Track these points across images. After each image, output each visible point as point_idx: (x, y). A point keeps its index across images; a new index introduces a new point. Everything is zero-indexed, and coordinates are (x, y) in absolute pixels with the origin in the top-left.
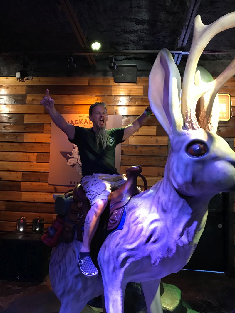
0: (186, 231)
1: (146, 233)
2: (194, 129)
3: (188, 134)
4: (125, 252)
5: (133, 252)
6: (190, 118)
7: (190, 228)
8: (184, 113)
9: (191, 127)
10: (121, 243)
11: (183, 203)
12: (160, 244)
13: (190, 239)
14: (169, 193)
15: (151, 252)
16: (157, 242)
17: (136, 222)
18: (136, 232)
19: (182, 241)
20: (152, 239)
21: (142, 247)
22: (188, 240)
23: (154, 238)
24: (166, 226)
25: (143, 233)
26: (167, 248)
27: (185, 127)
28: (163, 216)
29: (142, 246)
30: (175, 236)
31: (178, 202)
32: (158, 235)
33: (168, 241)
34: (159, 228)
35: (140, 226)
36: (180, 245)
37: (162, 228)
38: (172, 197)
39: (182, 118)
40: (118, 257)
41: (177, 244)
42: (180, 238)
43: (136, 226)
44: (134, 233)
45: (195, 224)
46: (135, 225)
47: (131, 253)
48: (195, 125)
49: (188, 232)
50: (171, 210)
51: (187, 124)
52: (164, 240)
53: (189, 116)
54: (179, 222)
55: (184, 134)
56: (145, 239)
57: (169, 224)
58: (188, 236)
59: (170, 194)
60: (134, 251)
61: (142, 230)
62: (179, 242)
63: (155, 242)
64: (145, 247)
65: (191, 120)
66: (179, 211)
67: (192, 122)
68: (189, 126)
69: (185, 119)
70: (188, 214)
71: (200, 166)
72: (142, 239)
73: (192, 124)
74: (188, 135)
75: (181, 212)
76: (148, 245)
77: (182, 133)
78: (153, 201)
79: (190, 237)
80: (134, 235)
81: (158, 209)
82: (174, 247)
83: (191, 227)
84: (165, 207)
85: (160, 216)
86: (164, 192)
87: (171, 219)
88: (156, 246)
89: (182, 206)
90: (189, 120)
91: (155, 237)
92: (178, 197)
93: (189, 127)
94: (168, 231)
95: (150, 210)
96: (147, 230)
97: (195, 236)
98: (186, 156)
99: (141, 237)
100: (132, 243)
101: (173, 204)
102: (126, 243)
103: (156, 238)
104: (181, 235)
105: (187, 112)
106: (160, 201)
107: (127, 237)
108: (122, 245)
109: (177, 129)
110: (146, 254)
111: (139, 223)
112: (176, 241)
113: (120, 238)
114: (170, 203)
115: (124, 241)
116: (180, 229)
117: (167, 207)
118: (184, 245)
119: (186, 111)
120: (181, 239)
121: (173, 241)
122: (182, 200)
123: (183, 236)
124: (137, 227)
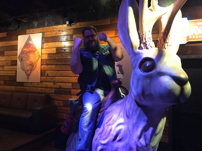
0: (143, 135)
1: (113, 133)
4: (100, 145)
5: (105, 147)
7: (147, 132)
10: (98, 138)
11: (140, 112)
12: (123, 143)
13: (148, 142)
14: (131, 102)
15: (117, 148)
16: (121, 141)
18: (107, 131)
19: (140, 143)
20: (118, 138)
21: (111, 144)
22: (146, 143)
23: (119, 138)
24: (128, 129)
26: (129, 147)
28: (127, 120)
30: (135, 138)
31: (136, 110)
32: (122, 136)
33: (129, 141)
34: (123, 130)
35: (110, 127)
36: (139, 146)
37: (125, 131)
38: (132, 106)
40: (96, 148)
41: (136, 145)
42: (139, 140)
43: (107, 127)
45: (151, 129)
49: (145, 135)
50: (132, 116)
52: (127, 140)
54: (138, 127)
56: (113, 137)
57: (130, 127)
58: (145, 139)
61: (111, 130)
62: (138, 143)
64: (113, 144)
66: (138, 118)
70: (144, 120)
72: (111, 138)
76: (115, 143)
79: (147, 140)
80: (106, 133)
82: (134, 147)
84: (128, 114)
85: (125, 120)
87: (132, 124)
88: (121, 144)
89: (139, 114)
92: (136, 106)
94: (130, 133)
96: (114, 131)
97: (152, 140)
99: (109, 136)
100: (104, 140)
101: (133, 111)
102: (101, 138)
104: (140, 137)
107: (102, 134)
110: (114, 149)
111: (110, 124)
112: (135, 142)
114: (131, 111)
116: (138, 133)
118: (142, 147)
121: (133, 142)
122: (139, 109)
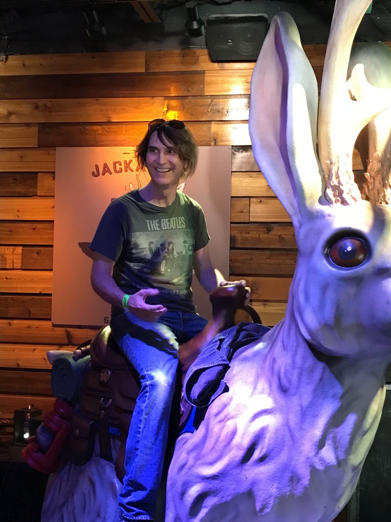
0: (331, 436)
1: (243, 440)
2: (344, 202)
3: (329, 215)
4: (199, 482)
5: (215, 484)
6: (338, 177)
7: (340, 429)
8: (324, 166)
9: (339, 198)
10: (190, 463)
11: (323, 373)
12: (274, 465)
13: (342, 456)
14: (294, 348)
15: (254, 483)
16: (268, 459)
17: (222, 415)
18: (222, 438)
19: (322, 460)
20: (257, 454)
21: (235, 472)
22: (337, 458)
23: (261, 452)
24: (286, 424)
25: (237, 440)
26: (289, 475)
27: (324, 200)
28: (282, 401)
29: (234, 470)
30: (307, 447)
31: (311, 371)
32: (269, 445)
33: (290, 459)
34: (271, 429)
35: (230, 424)
36: (320, 467)
37: (277, 430)
38: (299, 359)
39: (319, 178)
40: (183, 493)
41: (311, 466)
42: (317, 453)
43: (221, 425)
44: (217, 441)
45: (351, 419)
46: (220, 422)
47: (211, 486)
48: (348, 194)
49: (334, 437)
50: (298, 387)
51: (330, 192)
52: (283, 457)
53: (334, 172)
54: (315, 416)
55: (321, 216)
56: (241, 453)
57: (293, 419)
58: (336, 449)
59: (296, 351)
60: (217, 481)
61: (234, 433)
62: (316, 460)
63: (262, 460)
64: (241, 471)
65: (339, 182)
66: (315, 390)
67: (341, 187)
68: (335, 196)
69: (327, 179)
70: (334, 396)
71: (352, 290)
72: (235, 454)
73: (341, 193)
74: (329, 218)
75: (320, 392)
76: (246, 467)
77: (318, 212)
78: (262, 368)
79: (339, 449)
80: (218, 444)
81: (270, 386)
82: (304, 473)
83: (342, 426)
84: (285, 382)
85: (275, 401)
86: (285, 347)
87: (299, 408)
88: (265, 470)
89: (321, 379)
90: (334, 182)
91: (262, 449)
92: (311, 359)
93: (333, 199)
94: (292, 436)
95: (255, 388)
96: (244, 434)
97: (353, 447)
98: (325, 267)
99: (231, 450)
100: (212, 463)
101: (301, 374)
102: (199, 462)
103: (264, 450)
104: (320, 445)
105: (331, 163)
106: (276, 367)
108: (192, 466)
109: (308, 203)
110: (244, 488)
111: (229, 417)
112: (308, 458)
113: (189, 452)
114: (295, 373)
115: (197, 458)
116: (317, 432)
117: (290, 382)
118: (328, 467)
119: (328, 162)
120: (319, 455)
121: (301, 459)
122: (321, 365)
123: (323, 446)
124: (223, 428)
